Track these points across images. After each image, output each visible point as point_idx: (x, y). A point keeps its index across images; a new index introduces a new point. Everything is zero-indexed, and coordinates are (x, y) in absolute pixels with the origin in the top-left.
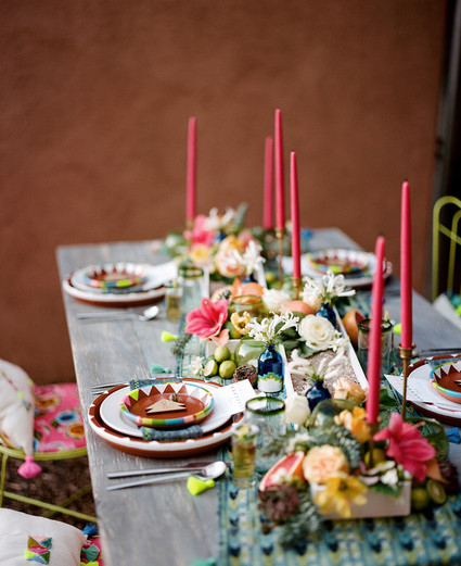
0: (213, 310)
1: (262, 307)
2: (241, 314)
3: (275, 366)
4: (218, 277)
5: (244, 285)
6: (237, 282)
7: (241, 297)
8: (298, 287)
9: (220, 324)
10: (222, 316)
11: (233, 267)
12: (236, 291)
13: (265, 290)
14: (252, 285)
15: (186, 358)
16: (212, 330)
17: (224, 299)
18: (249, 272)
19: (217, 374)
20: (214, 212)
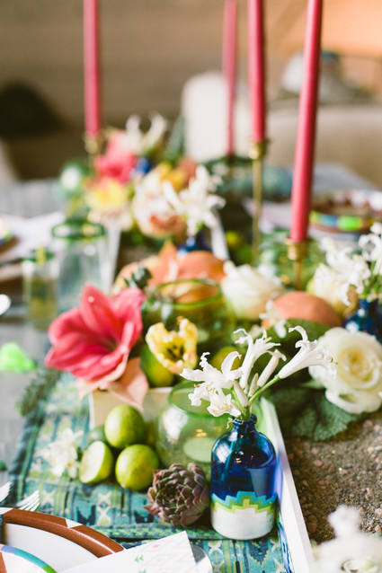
0: (109, 313)
1: (222, 305)
2: (171, 325)
3: (257, 475)
4: (137, 239)
5: (183, 256)
6: (168, 248)
7: (177, 282)
8: (299, 260)
9: (124, 349)
10: (129, 329)
11: (164, 218)
12: (166, 270)
13: (229, 266)
14: (198, 256)
15: (49, 424)
16: (108, 361)
17: (134, 289)
18: (193, 230)
19: (111, 479)
20: (133, 124)
